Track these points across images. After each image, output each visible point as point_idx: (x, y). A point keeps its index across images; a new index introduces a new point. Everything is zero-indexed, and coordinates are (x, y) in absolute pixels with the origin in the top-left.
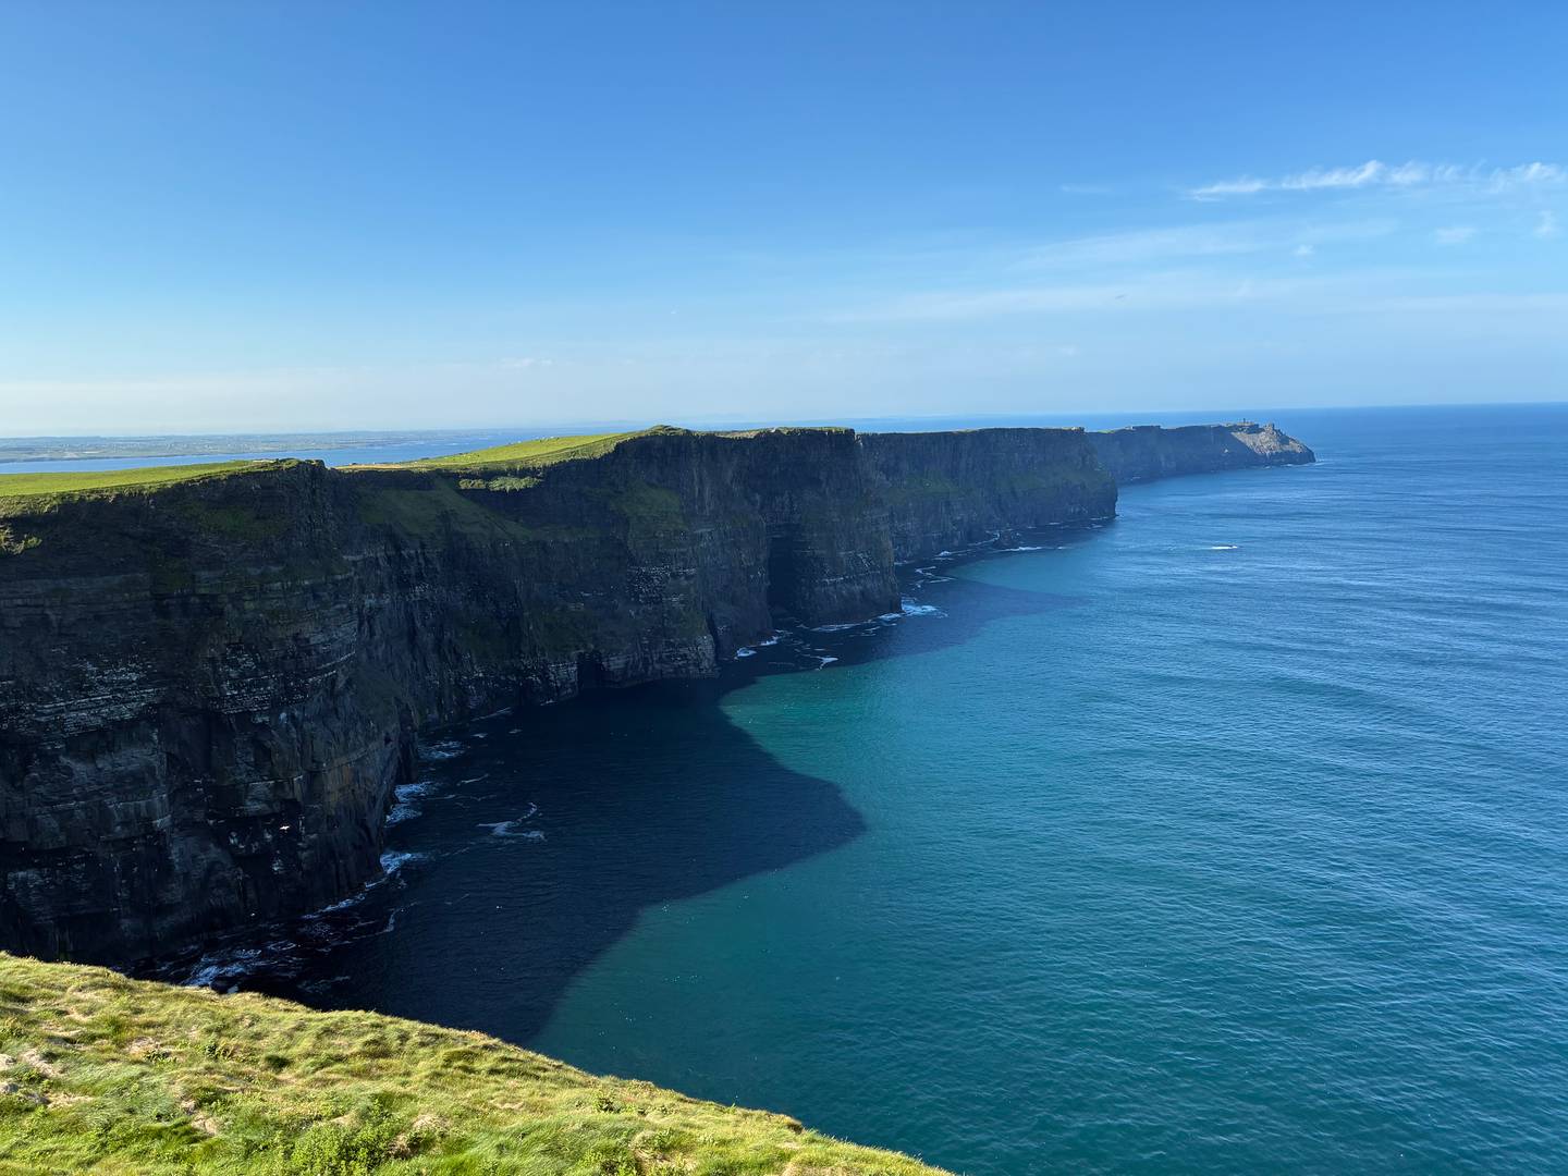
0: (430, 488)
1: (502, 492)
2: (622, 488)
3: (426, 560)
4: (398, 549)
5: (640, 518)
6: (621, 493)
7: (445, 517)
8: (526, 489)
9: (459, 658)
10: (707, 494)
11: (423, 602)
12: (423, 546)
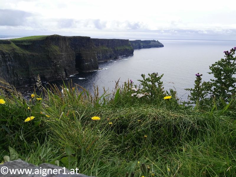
0: (10, 44)
1: (25, 46)
2: (47, 45)
3: (10, 58)
4: (4, 55)
5: (51, 51)
6: (47, 46)
7: (14, 49)
8: (29, 45)
9: (17, 75)
10: (64, 47)
11: (10, 65)
12: (9, 55)
